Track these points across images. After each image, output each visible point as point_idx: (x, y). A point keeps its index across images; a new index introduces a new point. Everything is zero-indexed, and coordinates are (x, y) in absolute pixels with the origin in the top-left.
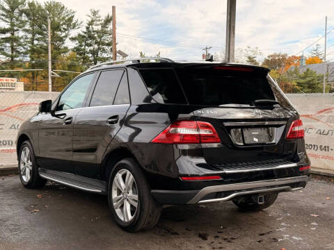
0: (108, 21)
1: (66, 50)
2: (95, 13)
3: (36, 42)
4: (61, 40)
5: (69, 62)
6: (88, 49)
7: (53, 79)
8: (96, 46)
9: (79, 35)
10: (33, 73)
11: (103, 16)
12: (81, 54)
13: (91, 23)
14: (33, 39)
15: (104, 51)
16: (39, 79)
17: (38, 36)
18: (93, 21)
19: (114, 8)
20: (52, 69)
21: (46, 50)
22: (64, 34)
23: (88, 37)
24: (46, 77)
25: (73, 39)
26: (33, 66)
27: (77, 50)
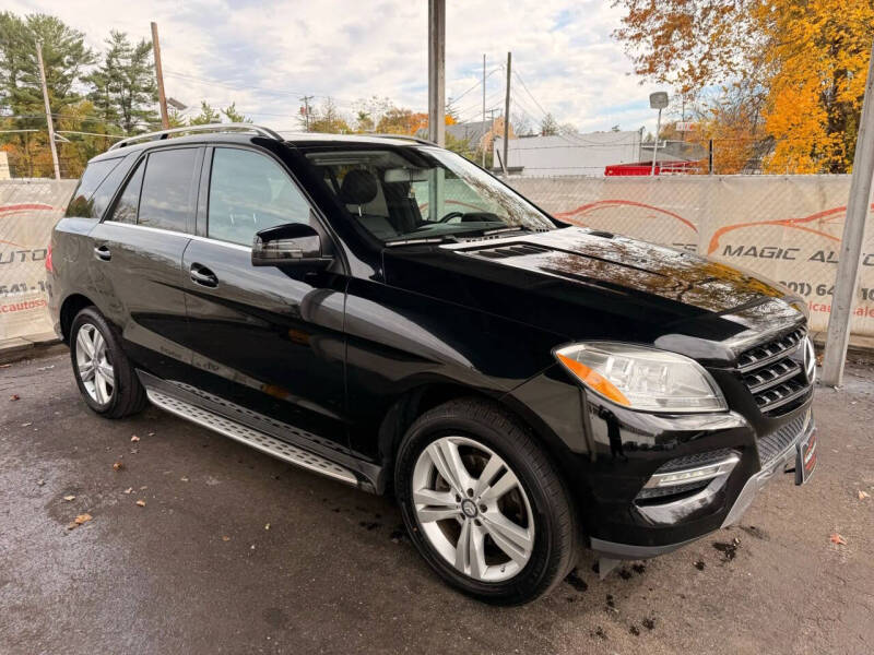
0: (143, 51)
1: (75, 98)
2: (119, 38)
3: (20, 84)
4: (65, 80)
5: (84, 118)
6: (112, 96)
7: (59, 145)
8: (126, 92)
9: (96, 73)
10: (22, 136)
11: (134, 43)
12: (102, 105)
13: (114, 54)
14: (13, 78)
15: (141, 100)
16: (33, 146)
17: (22, 74)
18: (116, 51)
19: (153, 25)
20: (56, 129)
21: (41, 97)
22: (68, 72)
23: (111, 76)
24: (45, 143)
25: (84, 80)
26: (20, 125)
27: (95, 98)
